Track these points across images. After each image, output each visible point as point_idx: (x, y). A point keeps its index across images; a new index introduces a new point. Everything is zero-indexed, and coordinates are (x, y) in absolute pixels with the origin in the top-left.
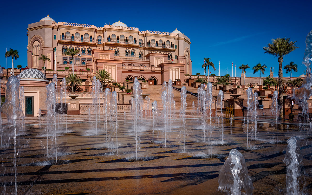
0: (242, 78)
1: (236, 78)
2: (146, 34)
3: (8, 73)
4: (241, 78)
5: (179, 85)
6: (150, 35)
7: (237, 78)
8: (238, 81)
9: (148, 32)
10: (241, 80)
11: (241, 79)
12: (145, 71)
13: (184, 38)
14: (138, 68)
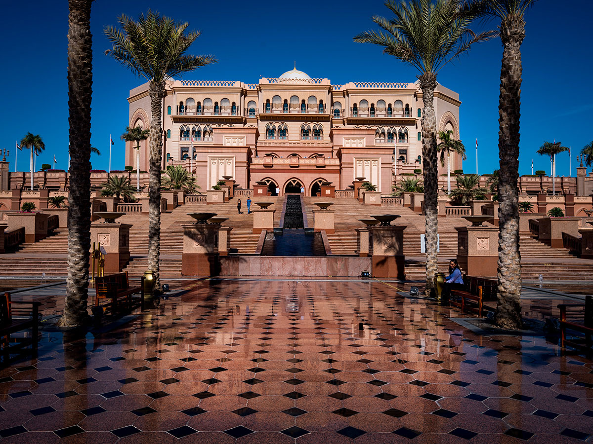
0: (580, 179)
1: (562, 178)
2: (347, 89)
3: (24, 179)
4: (576, 178)
5: (328, 196)
6: (356, 92)
7: (566, 180)
8: (570, 187)
9: (351, 85)
10: (577, 184)
11: (577, 181)
12: (301, 168)
13: (439, 93)
14: (288, 162)
